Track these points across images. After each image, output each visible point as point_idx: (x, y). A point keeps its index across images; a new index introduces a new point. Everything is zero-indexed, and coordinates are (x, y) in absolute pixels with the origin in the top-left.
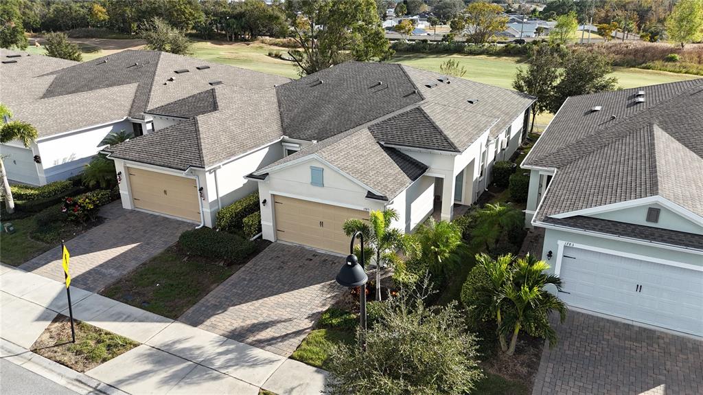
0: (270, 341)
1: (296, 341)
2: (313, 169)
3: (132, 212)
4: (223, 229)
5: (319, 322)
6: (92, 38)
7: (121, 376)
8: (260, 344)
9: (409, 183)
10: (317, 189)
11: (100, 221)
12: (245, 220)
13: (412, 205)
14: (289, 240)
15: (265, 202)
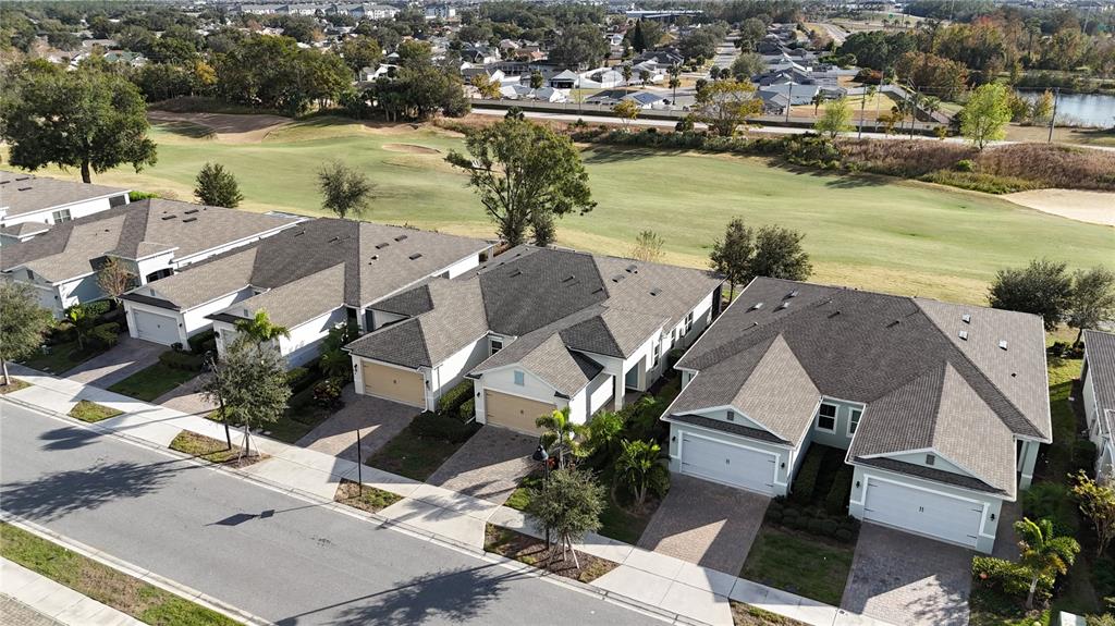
0: (488, 496)
1: (507, 495)
2: (516, 372)
3: (364, 396)
4: (443, 413)
5: (522, 484)
6: (199, 112)
7: (399, 516)
8: (482, 497)
9: (587, 383)
10: (519, 387)
11: (341, 406)
12: (462, 407)
13: (592, 396)
14: (497, 423)
15: (479, 394)
